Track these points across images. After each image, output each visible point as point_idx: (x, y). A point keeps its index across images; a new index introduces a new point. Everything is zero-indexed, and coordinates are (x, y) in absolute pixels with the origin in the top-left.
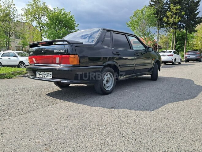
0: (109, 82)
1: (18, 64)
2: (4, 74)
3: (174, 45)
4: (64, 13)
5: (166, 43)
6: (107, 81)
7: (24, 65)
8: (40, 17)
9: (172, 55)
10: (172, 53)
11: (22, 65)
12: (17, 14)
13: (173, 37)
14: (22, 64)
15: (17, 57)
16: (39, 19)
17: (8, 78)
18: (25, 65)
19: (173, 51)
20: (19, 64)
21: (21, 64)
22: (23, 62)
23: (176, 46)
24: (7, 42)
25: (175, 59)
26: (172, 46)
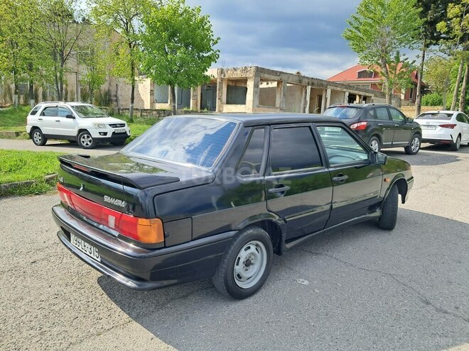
0: (252, 264)
1: (75, 134)
2: (28, 184)
3: (462, 89)
4: (185, 11)
5: (444, 79)
6: (248, 263)
7: (88, 137)
8: (131, 19)
9: (452, 126)
10: (453, 121)
11: (84, 138)
12: (78, 9)
13: (462, 67)
14: (86, 135)
15: (74, 118)
16: (127, 24)
17: (36, 194)
18: (90, 139)
19: (455, 113)
20: (78, 135)
21: (82, 135)
22: (86, 130)
23: (466, 92)
24: (58, 75)
25: (460, 134)
26: (458, 91)
